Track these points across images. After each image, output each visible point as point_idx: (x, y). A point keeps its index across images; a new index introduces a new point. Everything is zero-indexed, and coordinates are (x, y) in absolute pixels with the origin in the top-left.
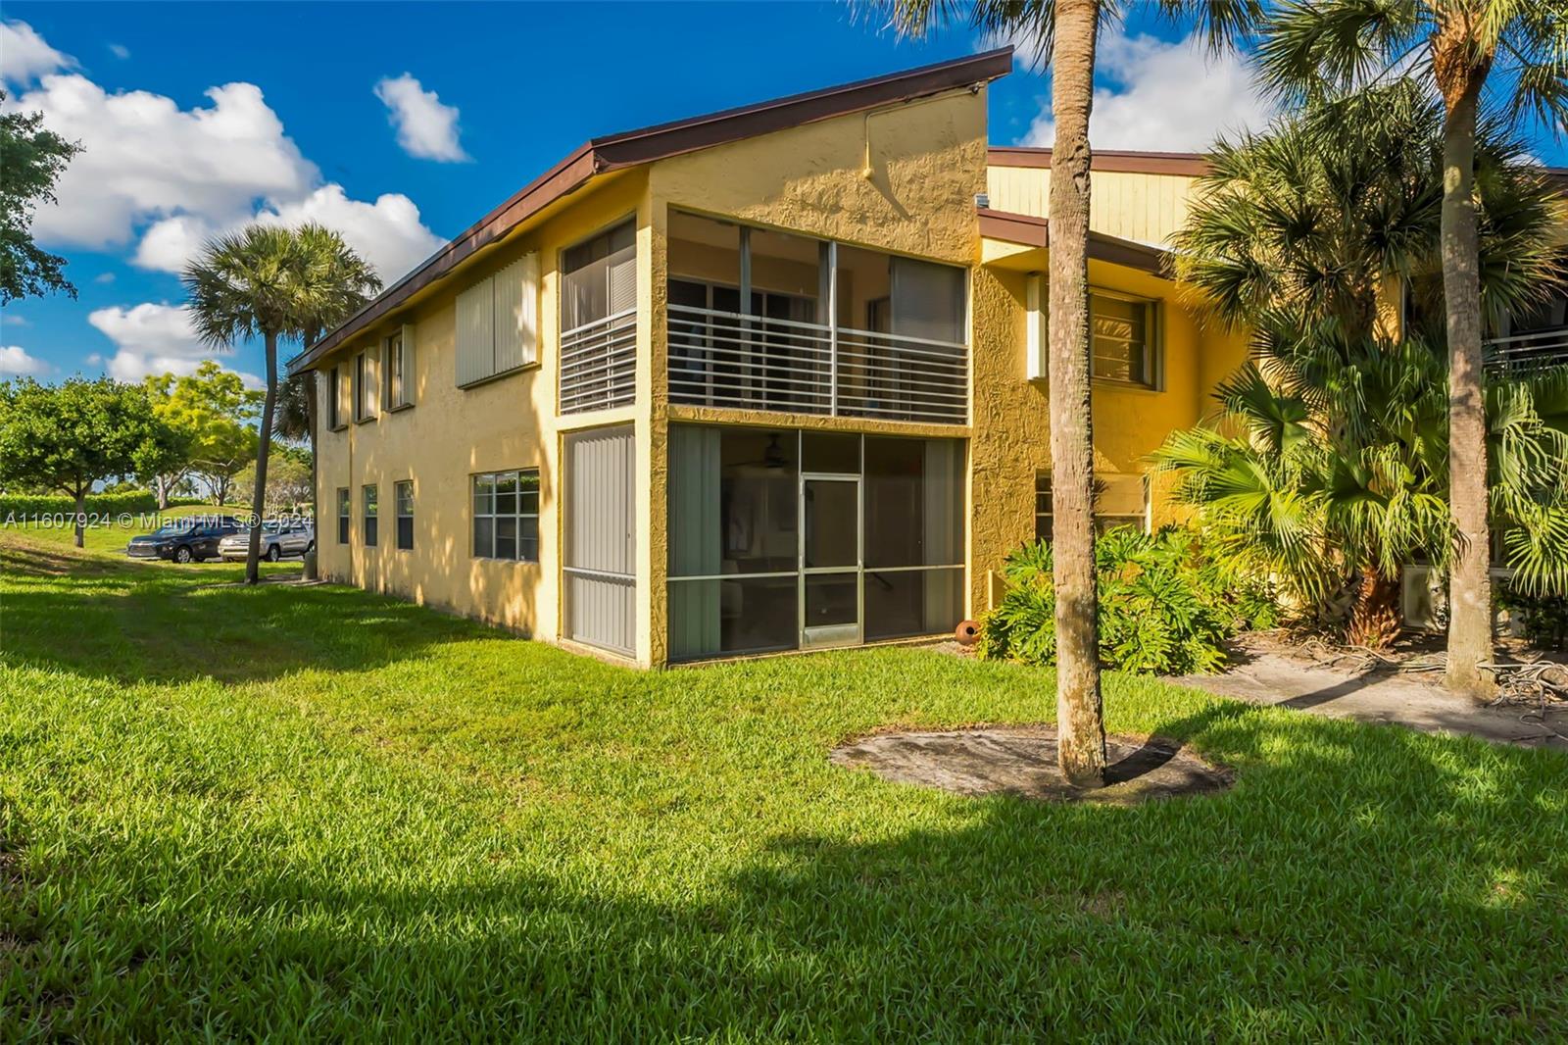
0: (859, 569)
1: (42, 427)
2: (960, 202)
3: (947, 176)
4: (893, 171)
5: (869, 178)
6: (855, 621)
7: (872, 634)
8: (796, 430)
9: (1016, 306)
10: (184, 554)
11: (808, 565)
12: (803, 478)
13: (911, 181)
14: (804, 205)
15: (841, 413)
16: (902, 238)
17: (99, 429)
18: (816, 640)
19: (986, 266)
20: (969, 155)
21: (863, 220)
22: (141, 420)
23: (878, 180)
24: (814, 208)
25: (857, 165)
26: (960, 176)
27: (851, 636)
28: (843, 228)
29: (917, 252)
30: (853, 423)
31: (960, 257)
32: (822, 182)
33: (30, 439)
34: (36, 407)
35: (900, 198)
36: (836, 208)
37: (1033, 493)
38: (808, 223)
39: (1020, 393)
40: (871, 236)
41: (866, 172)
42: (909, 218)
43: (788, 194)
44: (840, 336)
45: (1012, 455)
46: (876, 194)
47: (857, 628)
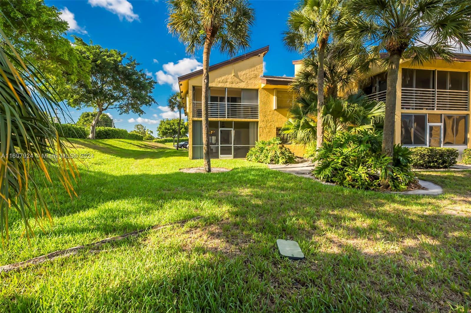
0: (232, 145)
1: (168, 126)
2: (256, 77)
3: (253, 73)
4: (239, 74)
5: (234, 76)
6: (231, 154)
7: (235, 157)
8: (218, 121)
9: (271, 95)
10: (183, 147)
11: (221, 144)
12: (220, 129)
13: (244, 75)
14: (219, 82)
15: (228, 118)
16: (242, 85)
17: (176, 127)
18: (223, 157)
19: (262, 89)
20: (258, 68)
21: (232, 83)
22: (183, 125)
23: (236, 76)
24: (221, 82)
25: (231, 74)
26: (256, 72)
27: (231, 157)
28: (228, 85)
29: (245, 88)
30: (230, 119)
31: (256, 87)
32: (223, 78)
33: (166, 129)
34: (167, 123)
35: (241, 78)
36: (227, 82)
37: (275, 131)
38: (220, 85)
39: (272, 112)
40: (234, 86)
41: (233, 74)
42: (243, 82)
43: (216, 81)
44: (228, 104)
45: (270, 124)
46: (235, 78)
47: (232, 156)
